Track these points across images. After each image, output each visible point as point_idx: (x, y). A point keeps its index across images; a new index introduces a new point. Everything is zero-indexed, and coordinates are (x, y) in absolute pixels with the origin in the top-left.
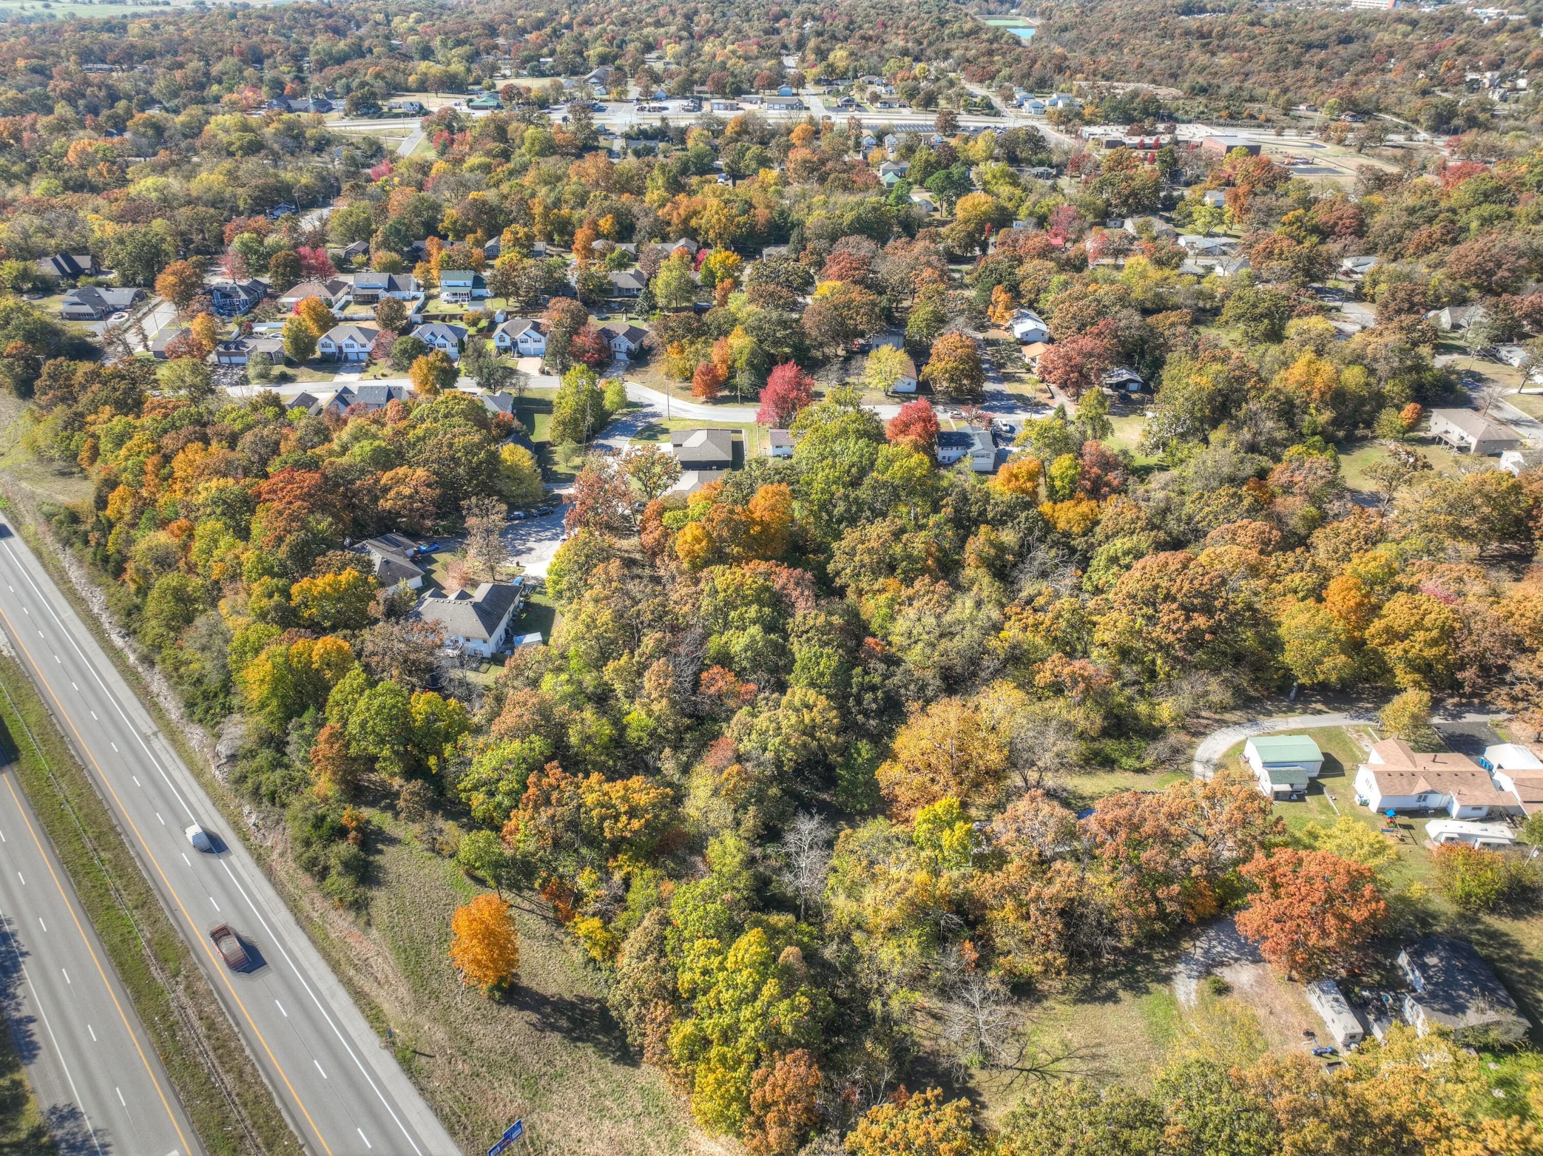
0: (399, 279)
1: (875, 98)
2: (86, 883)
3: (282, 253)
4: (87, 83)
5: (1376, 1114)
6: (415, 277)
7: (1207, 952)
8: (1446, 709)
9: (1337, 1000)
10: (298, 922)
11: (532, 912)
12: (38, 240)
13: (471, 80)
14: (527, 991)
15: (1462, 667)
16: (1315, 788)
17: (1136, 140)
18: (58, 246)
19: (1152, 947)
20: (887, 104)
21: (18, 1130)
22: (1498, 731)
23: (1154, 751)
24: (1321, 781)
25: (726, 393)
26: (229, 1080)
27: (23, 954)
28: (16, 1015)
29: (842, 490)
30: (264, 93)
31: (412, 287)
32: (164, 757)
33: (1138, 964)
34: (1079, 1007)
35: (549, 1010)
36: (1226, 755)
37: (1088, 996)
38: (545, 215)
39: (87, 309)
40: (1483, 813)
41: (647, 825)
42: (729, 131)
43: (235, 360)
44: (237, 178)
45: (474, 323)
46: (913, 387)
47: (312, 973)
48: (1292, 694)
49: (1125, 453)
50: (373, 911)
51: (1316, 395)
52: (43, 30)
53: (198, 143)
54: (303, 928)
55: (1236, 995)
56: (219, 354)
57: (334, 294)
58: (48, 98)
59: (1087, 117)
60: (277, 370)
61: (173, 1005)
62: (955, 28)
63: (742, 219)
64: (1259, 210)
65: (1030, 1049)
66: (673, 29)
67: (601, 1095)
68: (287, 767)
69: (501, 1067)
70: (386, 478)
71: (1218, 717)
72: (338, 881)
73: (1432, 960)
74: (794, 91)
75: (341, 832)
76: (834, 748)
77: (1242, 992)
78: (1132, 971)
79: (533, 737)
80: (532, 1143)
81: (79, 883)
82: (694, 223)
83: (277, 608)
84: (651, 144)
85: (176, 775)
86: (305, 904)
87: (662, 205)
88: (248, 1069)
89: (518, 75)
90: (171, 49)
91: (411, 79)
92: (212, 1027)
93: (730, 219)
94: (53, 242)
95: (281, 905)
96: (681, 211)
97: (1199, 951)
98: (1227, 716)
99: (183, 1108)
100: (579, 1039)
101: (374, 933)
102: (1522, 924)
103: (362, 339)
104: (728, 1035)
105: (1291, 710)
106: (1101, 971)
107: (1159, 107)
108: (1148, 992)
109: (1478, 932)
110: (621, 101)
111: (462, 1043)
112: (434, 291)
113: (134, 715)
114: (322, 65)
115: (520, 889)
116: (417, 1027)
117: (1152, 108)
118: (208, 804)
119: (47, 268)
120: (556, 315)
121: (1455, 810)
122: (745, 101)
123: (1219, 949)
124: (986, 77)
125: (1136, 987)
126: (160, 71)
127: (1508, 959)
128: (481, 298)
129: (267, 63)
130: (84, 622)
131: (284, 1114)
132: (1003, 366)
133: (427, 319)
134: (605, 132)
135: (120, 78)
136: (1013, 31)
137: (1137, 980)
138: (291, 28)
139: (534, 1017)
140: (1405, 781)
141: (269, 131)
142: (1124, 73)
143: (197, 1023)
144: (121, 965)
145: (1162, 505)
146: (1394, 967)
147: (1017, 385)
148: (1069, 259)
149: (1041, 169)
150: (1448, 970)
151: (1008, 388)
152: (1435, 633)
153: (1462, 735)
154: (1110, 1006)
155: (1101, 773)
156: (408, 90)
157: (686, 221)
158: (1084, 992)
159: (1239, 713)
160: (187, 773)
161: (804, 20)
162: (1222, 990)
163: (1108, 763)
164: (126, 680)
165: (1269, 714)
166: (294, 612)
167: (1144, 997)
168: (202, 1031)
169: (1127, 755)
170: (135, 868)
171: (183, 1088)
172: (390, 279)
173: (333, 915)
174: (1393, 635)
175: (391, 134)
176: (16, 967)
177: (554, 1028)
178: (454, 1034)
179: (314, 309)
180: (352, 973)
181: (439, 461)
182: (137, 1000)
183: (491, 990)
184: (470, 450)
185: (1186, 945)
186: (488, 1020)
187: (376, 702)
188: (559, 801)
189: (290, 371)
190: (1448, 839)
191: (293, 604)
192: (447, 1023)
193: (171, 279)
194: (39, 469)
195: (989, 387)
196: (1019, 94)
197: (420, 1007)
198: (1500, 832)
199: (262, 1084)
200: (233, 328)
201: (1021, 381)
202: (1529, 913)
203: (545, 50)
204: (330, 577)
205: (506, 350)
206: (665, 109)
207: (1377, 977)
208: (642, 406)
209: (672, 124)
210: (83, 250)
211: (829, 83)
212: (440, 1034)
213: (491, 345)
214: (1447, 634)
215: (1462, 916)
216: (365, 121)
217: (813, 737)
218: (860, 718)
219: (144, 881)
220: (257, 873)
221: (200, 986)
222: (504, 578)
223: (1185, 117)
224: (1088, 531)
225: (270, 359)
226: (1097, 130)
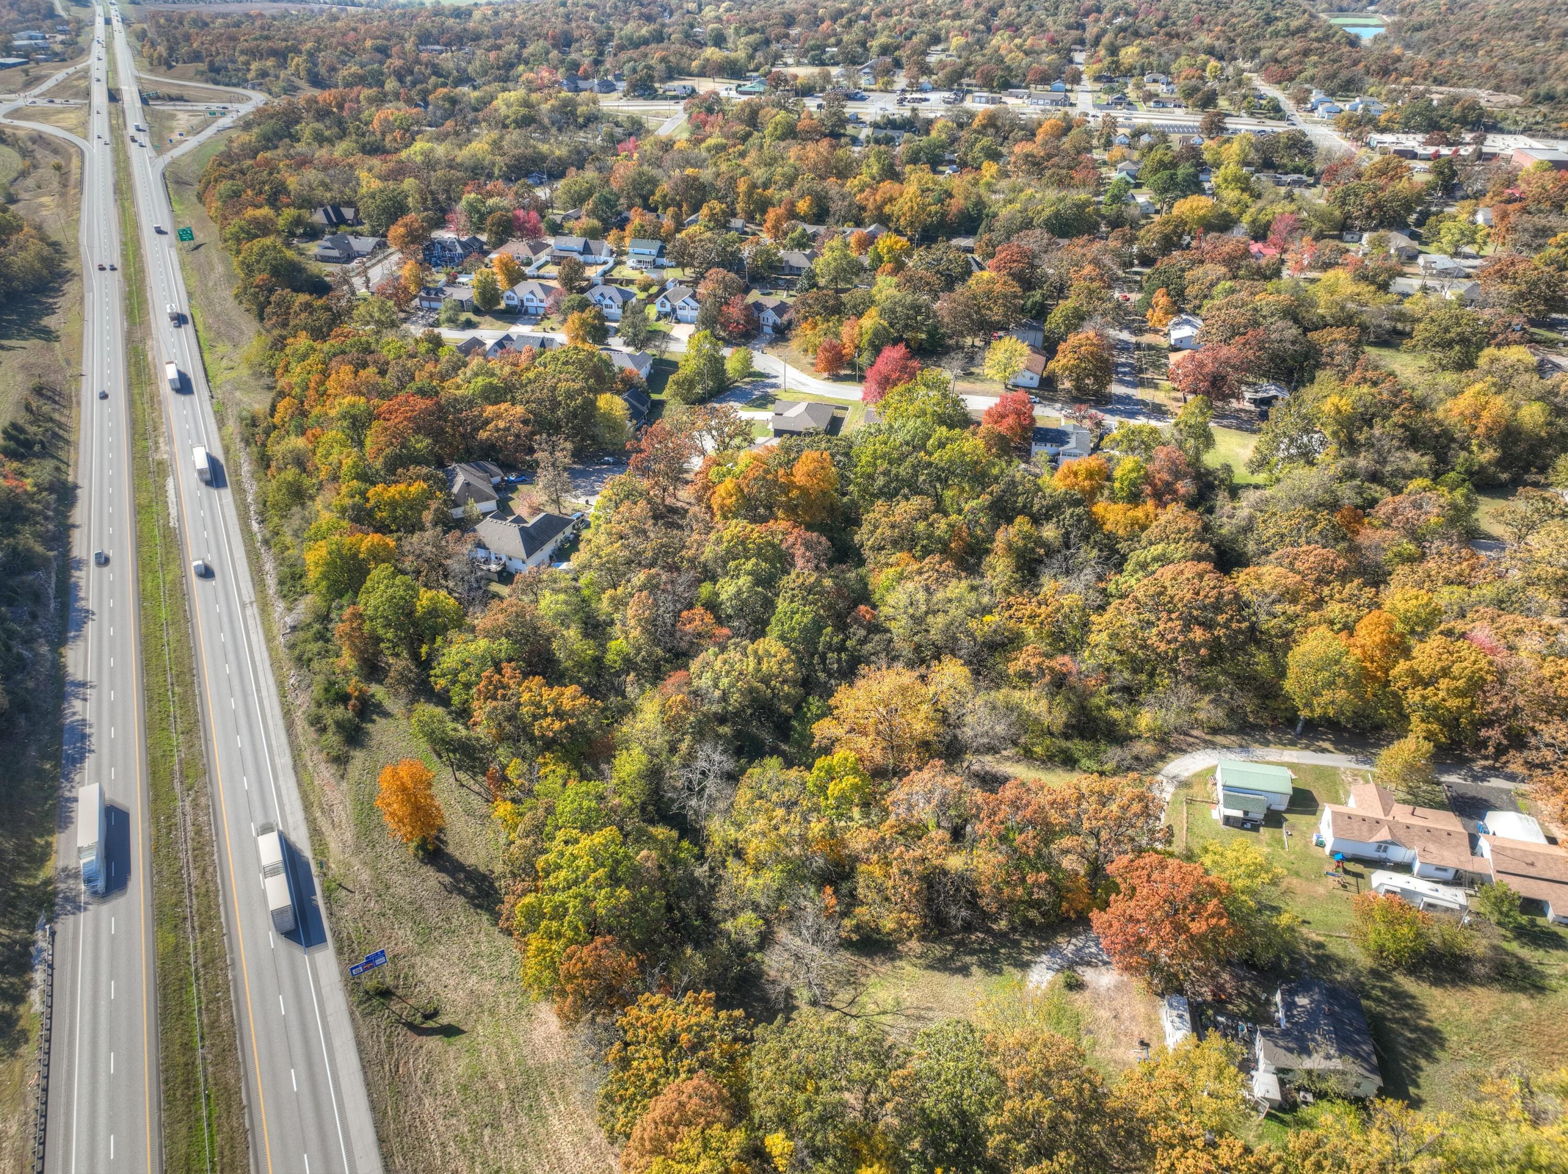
0: (593, 244)
1: (1149, 97)
2: (156, 708)
3: (498, 214)
4: (418, 61)
5: (1112, 1104)
6: (608, 244)
7: (1079, 950)
8: (1471, 769)
9: (1180, 1017)
10: (295, 767)
11: (479, 794)
12: (319, 193)
13: (752, 67)
14: (449, 858)
15: (1489, 724)
16: (1274, 819)
17: (1431, 150)
18: (333, 198)
19: (1025, 935)
20: (1161, 104)
21: (36, 878)
22: (1520, 801)
23: (1113, 755)
24: (1286, 816)
25: (848, 372)
26: (194, 874)
27: (90, 751)
28: (67, 794)
29: (885, 465)
30: (560, 75)
31: (604, 252)
32: (250, 622)
33: (1004, 946)
34: (928, 973)
35: (462, 876)
36: (1197, 775)
37: (943, 965)
38: (749, 194)
39: (335, 253)
40: (1450, 875)
41: (568, 728)
42: (976, 124)
43: (434, 304)
44: (500, 148)
45: (645, 288)
46: (1035, 383)
47: (288, 808)
48: (1299, 728)
49: (1228, 468)
50: (350, 768)
51: (1481, 430)
52: (404, 16)
53: (481, 115)
54: (296, 773)
55: (1087, 993)
56: (422, 299)
57: (535, 253)
58: (382, 74)
59: (1382, 124)
60: (464, 316)
61: (179, 810)
62: (1280, 25)
63: (933, 208)
64: (1525, 230)
65: (863, 999)
66: (970, 22)
67: (479, 955)
68: (327, 641)
69: (406, 913)
70: (490, 410)
71: (1208, 737)
72: (333, 738)
73: (1302, 1001)
74: (1068, 87)
75: (343, 698)
76: (787, 698)
77: (1096, 994)
78: (994, 951)
79: (504, 640)
80: (406, 978)
81: (150, 707)
82: (887, 209)
83: (354, 506)
84: (895, 133)
85: (254, 637)
86: (306, 756)
87: (862, 191)
88: (210, 869)
89: (798, 64)
90: (497, 33)
91: (694, 64)
92: (199, 833)
93: (923, 208)
94: (328, 195)
95: (288, 752)
96: (878, 198)
97: (1071, 947)
98: (1219, 739)
99: (153, 886)
100: (477, 906)
101: (344, 785)
102: (1437, 992)
103: (540, 294)
104: (559, 913)
105: (1293, 743)
106: (964, 945)
107: (1481, 116)
108: (1000, 972)
109: (1383, 989)
110: (886, 91)
111: (380, 887)
112: (624, 258)
113: (242, 585)
114: (621, 48)
115: (475, 774)
116: (348, 866)
117: (1472, 116)
118: (267, 664)
119: (319, 217)
120: (711, 285)
121: (1417, 867)
122: (1011, 95)
123: (1094, 950)
124: (1284, 78)
125: (991, 966)
126: (479, 52)
127: (1404, 1022)
128: (662, 267)
129: (575, 46)
130: (237, 508)
131: (222, 908)
132: (1141, 371)
133: (607, 282)
134: (857, 120)
135: (448, 59)
136: (1348, 30)
137: (995, 961)
138: (609, 16)
139: (447, 879)
140: (1365, 827)
141: (545, 107)
142: (1462, 77)
143: (190, 828)
144: (154, 773)
145: (1243, 523)
146: (1268, 1002)
147: (1152, 391)
148: (1259, 268)
149: (1295, 177)
150: (1313, 1014)
151: (1139, 394)
152: (1461, 683)
153: (1473, 798)
154: (958, 978)
155: (1059, 771)
156: (691, 75)
157: (880, 208)
158: (939, 960)
159: (1233, 738)
160: (262, 637)
161: (1116, 15)
162: (1075, 986)
163: (1069, 762)
164: (248, 557)
165: (1266, 743)
166: (370, 513)
167: (995, 977)
168: (191, 834)
169: (1089, 756)
170: (194, 702)
171: (159, 873)
172: (586, 243)
173: (322, 766)
174: (1419, 681)
175: (657, 115)
176: (82, 759)
177: (462, 892)
178: (377, 877)
179: (506, 264)
180: (318, 814)
181: (540, 402)
182: (155, 801)
183: (417, 848)
184: (570, 395)
185: (1061, 940)
186: (407, 873)
187: (390, 591)
188: (504, 697)
189: (474, 318)
190: (1388, 891)
191: (368, 505)
192: (375, 868)
193: (402, 230)
194: (253, 383)
195: (1116, 389)
196: (1316, 95)
197: (358, 850)
198: (1454, 897)
199: (216, 883)
200: (442, 278)
201: (1156, 387)
202: (1454, 984)
203: (832, 40)
204: (402, 487)
205: (666, 315)
206: (926, 100)
207: (1245, 1008)
208: (767, 376)
209: (922, 115)
210: (350, 204)
211: (1110, 80)
212: (365, 876)
213: (652, 311)
214: (1476, 685)
215: (1374, 973)
216: (641, 102)
217: (768, 686)
218: (822, 676)
219: (196, 712)
220: (281, 723)
221: (203, 801)
222: (569, 512)
223: (1512, 128)
224: (1133, 537)
225: (462, 306)
226: (1388, 138)
